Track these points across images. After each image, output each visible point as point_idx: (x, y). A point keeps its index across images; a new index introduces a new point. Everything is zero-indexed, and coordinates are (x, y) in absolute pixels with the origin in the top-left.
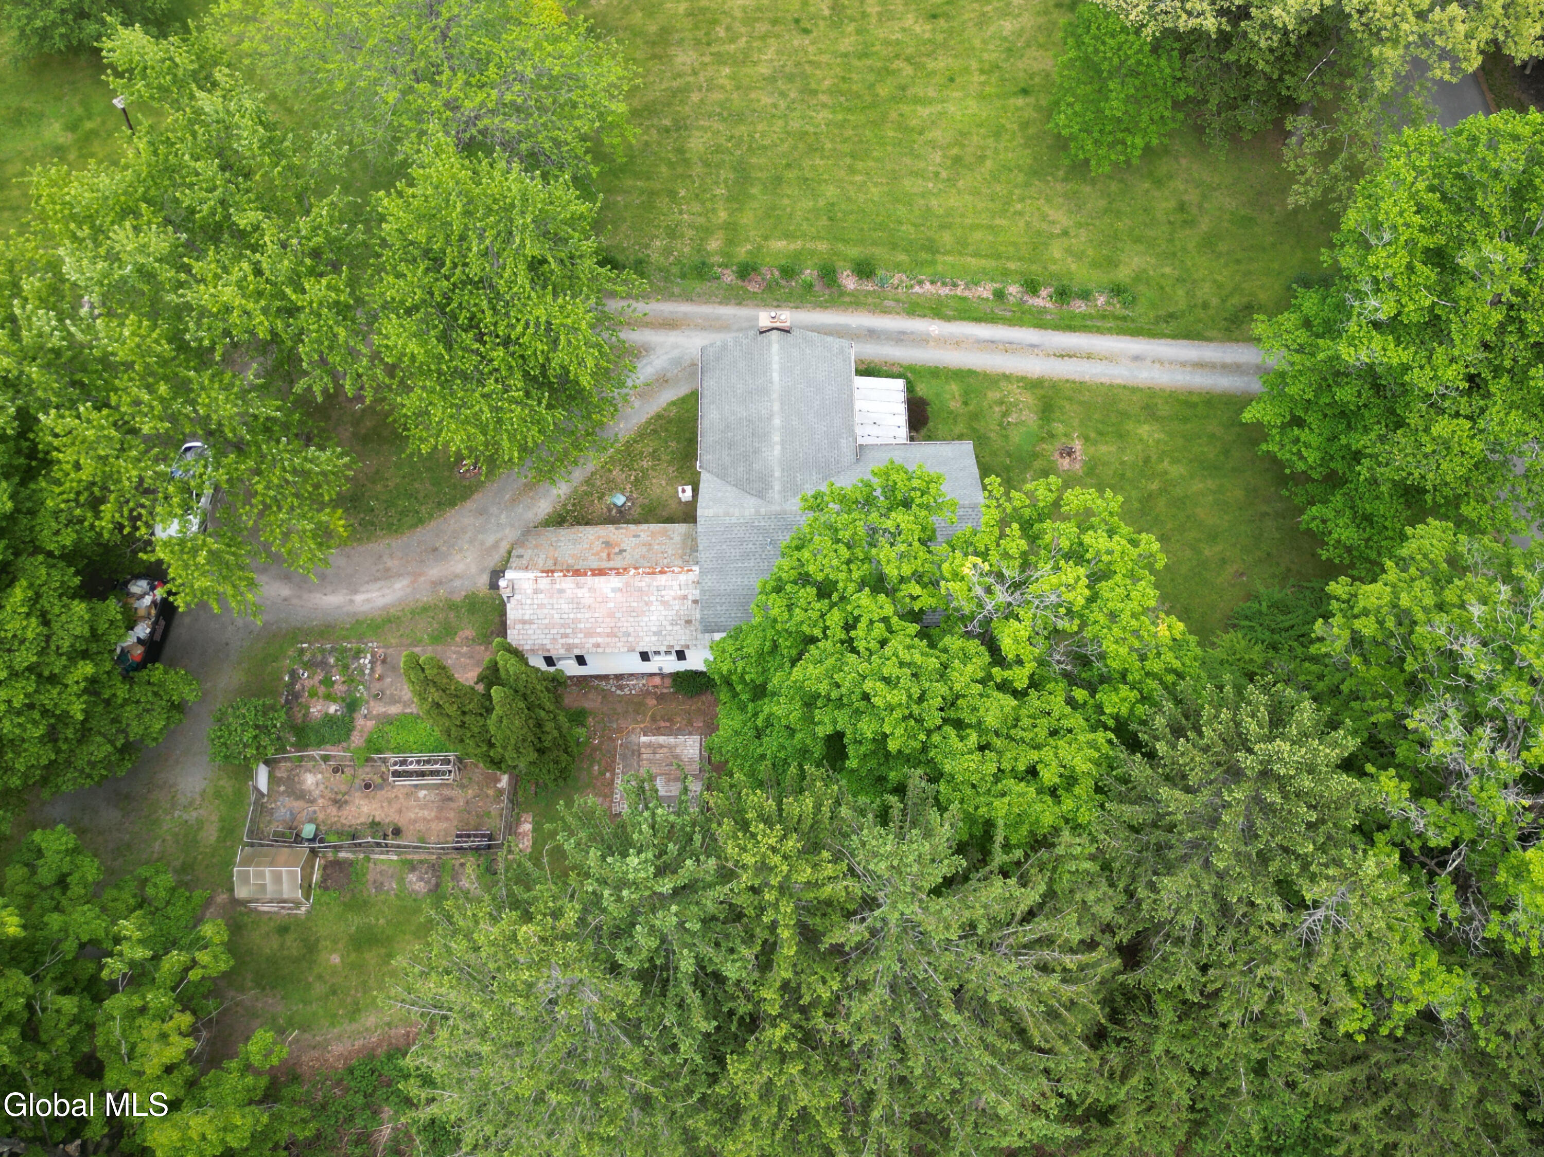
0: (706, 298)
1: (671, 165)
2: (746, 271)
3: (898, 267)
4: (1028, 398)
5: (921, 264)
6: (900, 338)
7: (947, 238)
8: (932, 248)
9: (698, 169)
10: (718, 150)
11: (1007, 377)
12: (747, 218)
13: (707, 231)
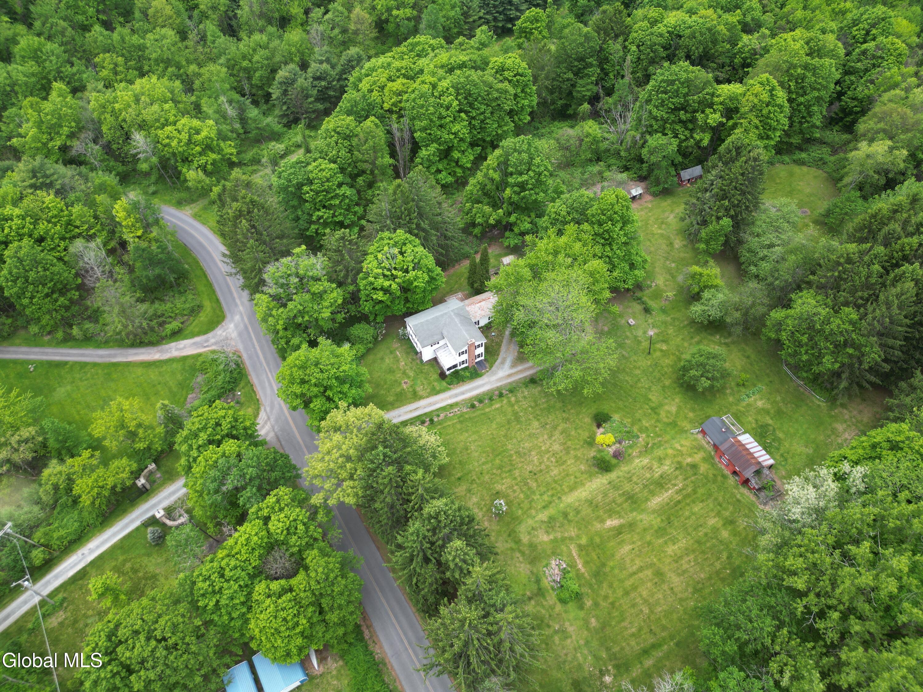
0: (505, 385)
1: (538, 415)
2: (501, 395)
3: (466, 413)
4: (421, 393)
5: (461, 416)
6: (456, 395)
7: (458, 426)
8: (461, 422)
9: (531, 417)
10: (529, 425)
11: (427, 397)
12: (510, 409)
13: (517, 401)
